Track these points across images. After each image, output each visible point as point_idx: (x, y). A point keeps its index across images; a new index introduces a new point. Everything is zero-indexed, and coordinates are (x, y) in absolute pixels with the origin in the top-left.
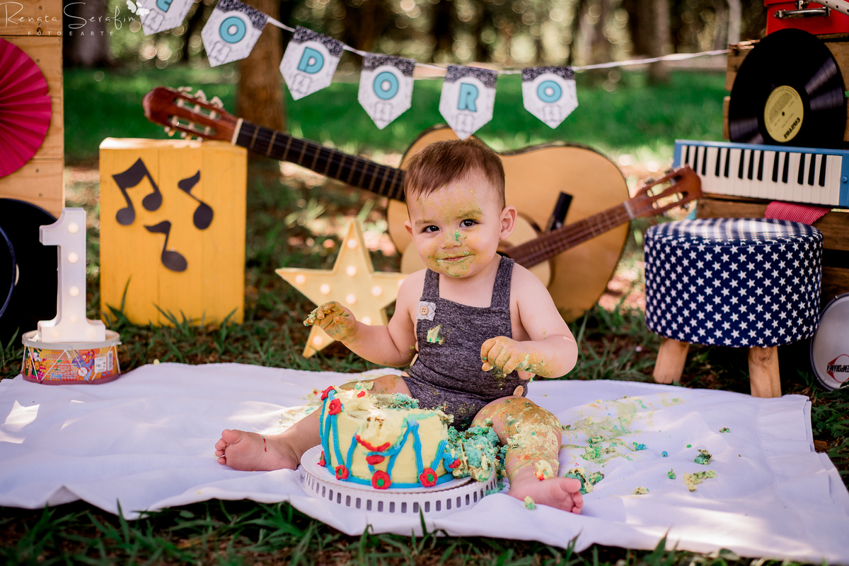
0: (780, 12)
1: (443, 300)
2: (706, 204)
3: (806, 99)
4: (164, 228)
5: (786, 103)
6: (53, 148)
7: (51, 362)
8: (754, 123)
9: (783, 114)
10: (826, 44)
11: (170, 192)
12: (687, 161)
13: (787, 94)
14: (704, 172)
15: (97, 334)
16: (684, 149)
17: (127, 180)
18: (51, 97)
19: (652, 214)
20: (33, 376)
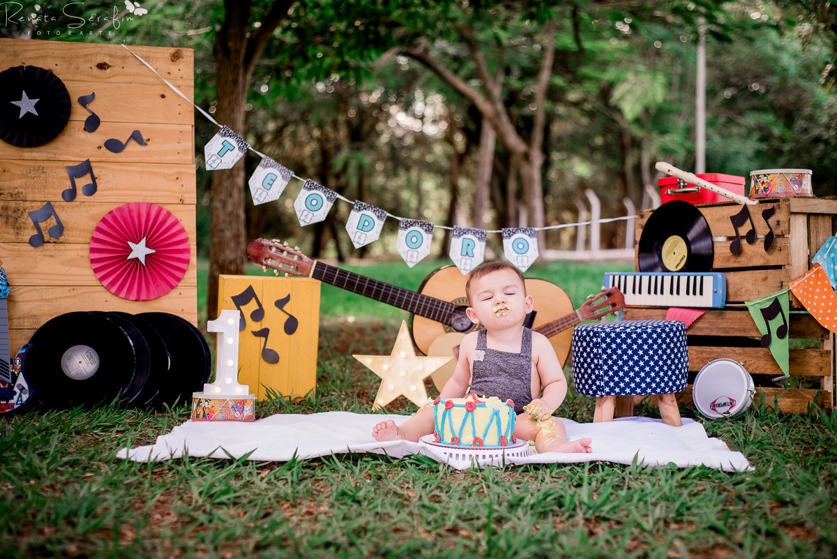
0: (669, 190)
1: (489, 349)
2: (628, 311)
3: (688, 244)
5: (676, 246)
6: (191, 278)
7: (218, 408)
8: (656, 259)
9: (674, 253)
10: (699, 209)
11: (269, 307)
12: (613, 285)
13: (676, 241)
14: (625, 292)
15: (241, 391)
16: (611, 278)
17: (241, 300)
18: (189, 245)
19: (594, 318)
20: (204, 419)
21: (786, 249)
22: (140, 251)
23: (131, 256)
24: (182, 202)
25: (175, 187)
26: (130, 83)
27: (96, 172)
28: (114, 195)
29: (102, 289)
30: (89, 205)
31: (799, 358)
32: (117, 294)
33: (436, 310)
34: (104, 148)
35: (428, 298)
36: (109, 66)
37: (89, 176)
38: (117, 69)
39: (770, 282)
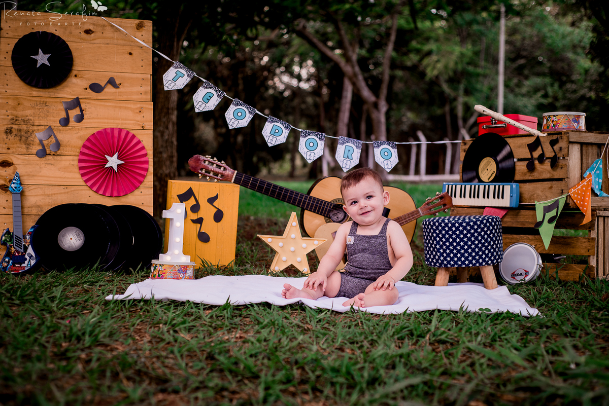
0: (485, 126)
1: (358, 235)
2: (455, 209)
3: (497, 163)
5: (489, 165)
6: (148, 182)
7: (168, 270)
8: (474, 174)
9: (487, 170)
10: (506, 139)
11: (203, 203)
12: (448, 192)
13: (489, 161)
14: (455, 197)
15: (185, 260)
16: (447, 186)
17: (183, 198)
18: (148, 158)
19: (431, 214)
20: (159, 277)
21: (566, 167)
22: (113, 162)
23: (108, 165)
24: (143, 128)
25: (139, 117)
26: (108, 44)
27: (83, 106)
28: (95, 123)
29: (87, 188)
30: (78, 129)
31: (574, 243)
32: (97, 191)
33: (320, 207)
34: (89, 90)
35: (315, 199)
36: (93, 32)
37: (78, 109)
38: (99, 34)
39: (554, 190)
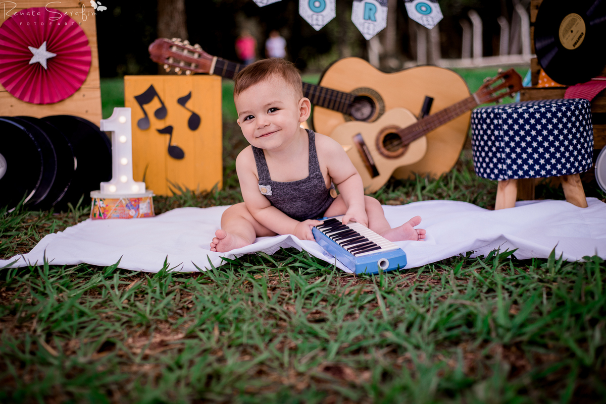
2: (526, 92)
3: (586, 20)
4: (168, 130)
5: (574, 24)
6: (94, 80)
9: (572, 32)
11: (172, 106)
13: (574, 19)
15: (137, 189)
17: (144, 98)
18: (90, 48)
19: (491, 101)
20: (100, 217)
22: (41, 55)
23: (33, 61)
24: (80, 5)
29: (7, 94)
32: (21, 98)
33: (335, 101)
35: (327, 90)
